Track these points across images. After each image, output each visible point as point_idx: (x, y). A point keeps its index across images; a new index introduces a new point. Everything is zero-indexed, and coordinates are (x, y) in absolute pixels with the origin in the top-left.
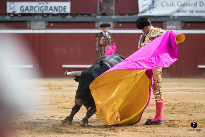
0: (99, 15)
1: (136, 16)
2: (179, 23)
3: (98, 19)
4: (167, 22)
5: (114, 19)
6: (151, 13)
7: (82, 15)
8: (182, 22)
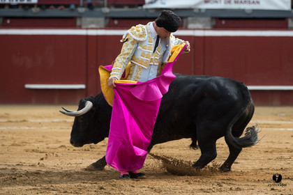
0: (83, 6)
1: (140, 8)
2: (208, 19)
3: (81, 13)
4: (189, 19)
5: (106, 13)
6: (164, 4)
7: (56, 6)
8: (213, 18)
